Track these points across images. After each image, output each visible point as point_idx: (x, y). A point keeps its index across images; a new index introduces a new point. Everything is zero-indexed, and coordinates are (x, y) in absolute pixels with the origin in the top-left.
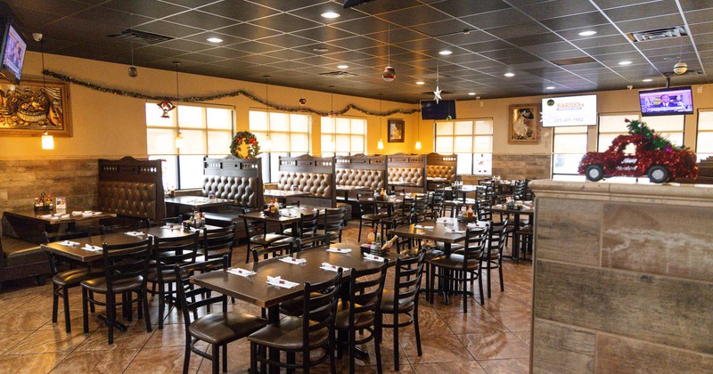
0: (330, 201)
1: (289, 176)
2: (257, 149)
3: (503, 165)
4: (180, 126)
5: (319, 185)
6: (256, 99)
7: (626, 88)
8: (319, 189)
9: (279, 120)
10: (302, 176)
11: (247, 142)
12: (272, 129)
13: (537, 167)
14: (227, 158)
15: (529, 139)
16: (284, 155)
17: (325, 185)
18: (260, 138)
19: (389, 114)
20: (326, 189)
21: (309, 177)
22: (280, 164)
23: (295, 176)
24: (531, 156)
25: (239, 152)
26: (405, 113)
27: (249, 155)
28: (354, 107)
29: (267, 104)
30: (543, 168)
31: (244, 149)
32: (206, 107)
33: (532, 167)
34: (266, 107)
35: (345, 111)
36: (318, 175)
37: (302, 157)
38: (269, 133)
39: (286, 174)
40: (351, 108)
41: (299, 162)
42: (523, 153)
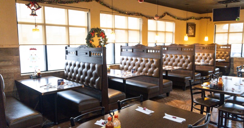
0: (158, 79)
1: (127, 59)
2: (106, 40)
4: (47, 22)
5: (150, 67)
6: (105, 5)
8: (150, 70)
9: (121, 20)
10: (137, 60)
11: (99, 36)
12: (116, 27)
14: (80, 47)
16: (124, 45)
17: (155, 67)
18: (108, 33)
19: (187, 19)
20: (155, 70)
21: (142, 61)
22: (121, 51)
23: (132, 60)
25: (93, 43)
26: (196, 19)
27: (100, 45)
28: (168, 14)
29: (112, 9)
31: (96, 41)
32: (68, 9)
34: (111, 10)
35: (163, 16)
36: (148, 59)
37: (137, 46)
38: (113, 29)
39: (125, 58)
40: (166, 15)
41: (134, 50)
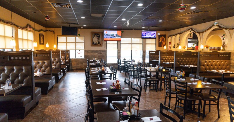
3: (89, 54)
7: (133, 30)
13: (102, 55)
15: (99, 45)
19: (39, 31)
24: (99, 51)
30: (104, 55)
33: (100, 55)
42: (97, 50)
